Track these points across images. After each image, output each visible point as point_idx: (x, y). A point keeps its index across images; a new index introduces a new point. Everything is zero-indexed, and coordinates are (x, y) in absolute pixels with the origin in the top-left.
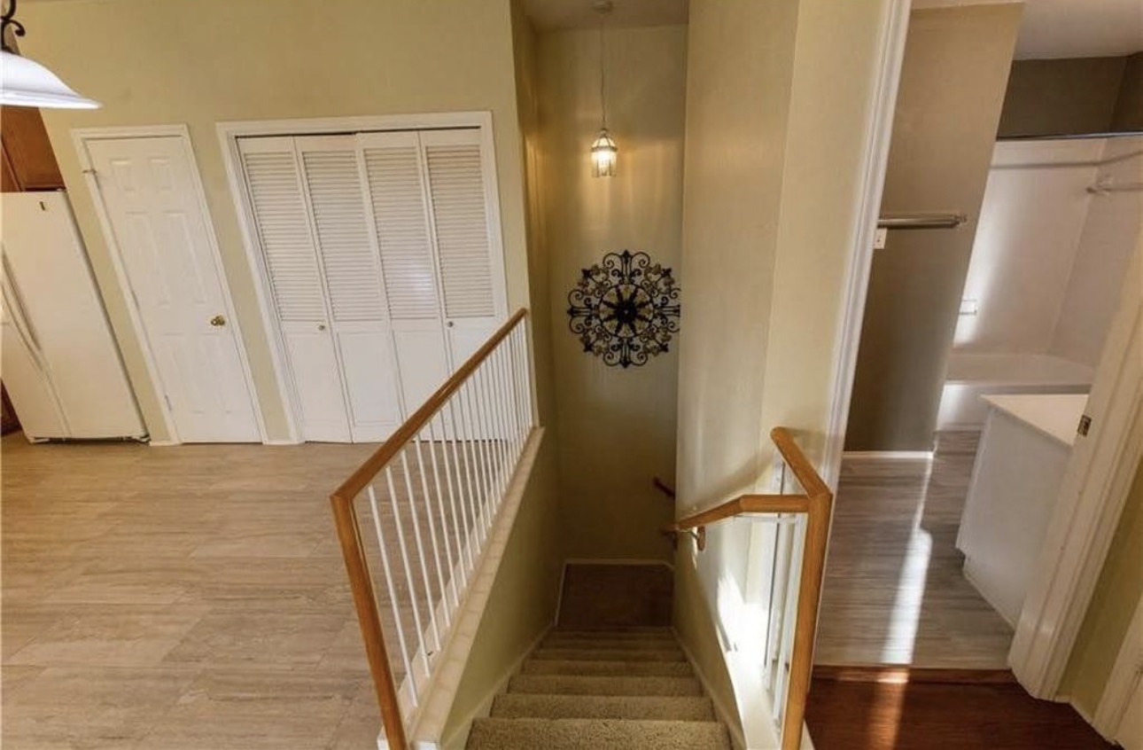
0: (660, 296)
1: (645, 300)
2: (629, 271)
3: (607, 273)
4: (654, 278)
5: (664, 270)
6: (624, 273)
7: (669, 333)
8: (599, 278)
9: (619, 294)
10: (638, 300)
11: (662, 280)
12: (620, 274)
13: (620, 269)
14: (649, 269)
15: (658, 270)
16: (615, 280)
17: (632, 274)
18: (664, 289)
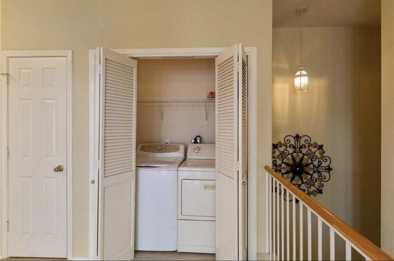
0: (317, 160)
1: (308, 163)
2: (299, 147)
3: (286, 147)
4: (314, 150)
5: (319, 145)
6: (296, 147)
7: (322, 182)
8: (282, 149)
9: (294, 159)
10: (304, 162)
11: (318, 151)
12: (294, 147)
13: (294, 145)
14: (310, 145)
15: (315, 145)
16: (291, 150)
17: (301, 147)
18: (319, 156)
